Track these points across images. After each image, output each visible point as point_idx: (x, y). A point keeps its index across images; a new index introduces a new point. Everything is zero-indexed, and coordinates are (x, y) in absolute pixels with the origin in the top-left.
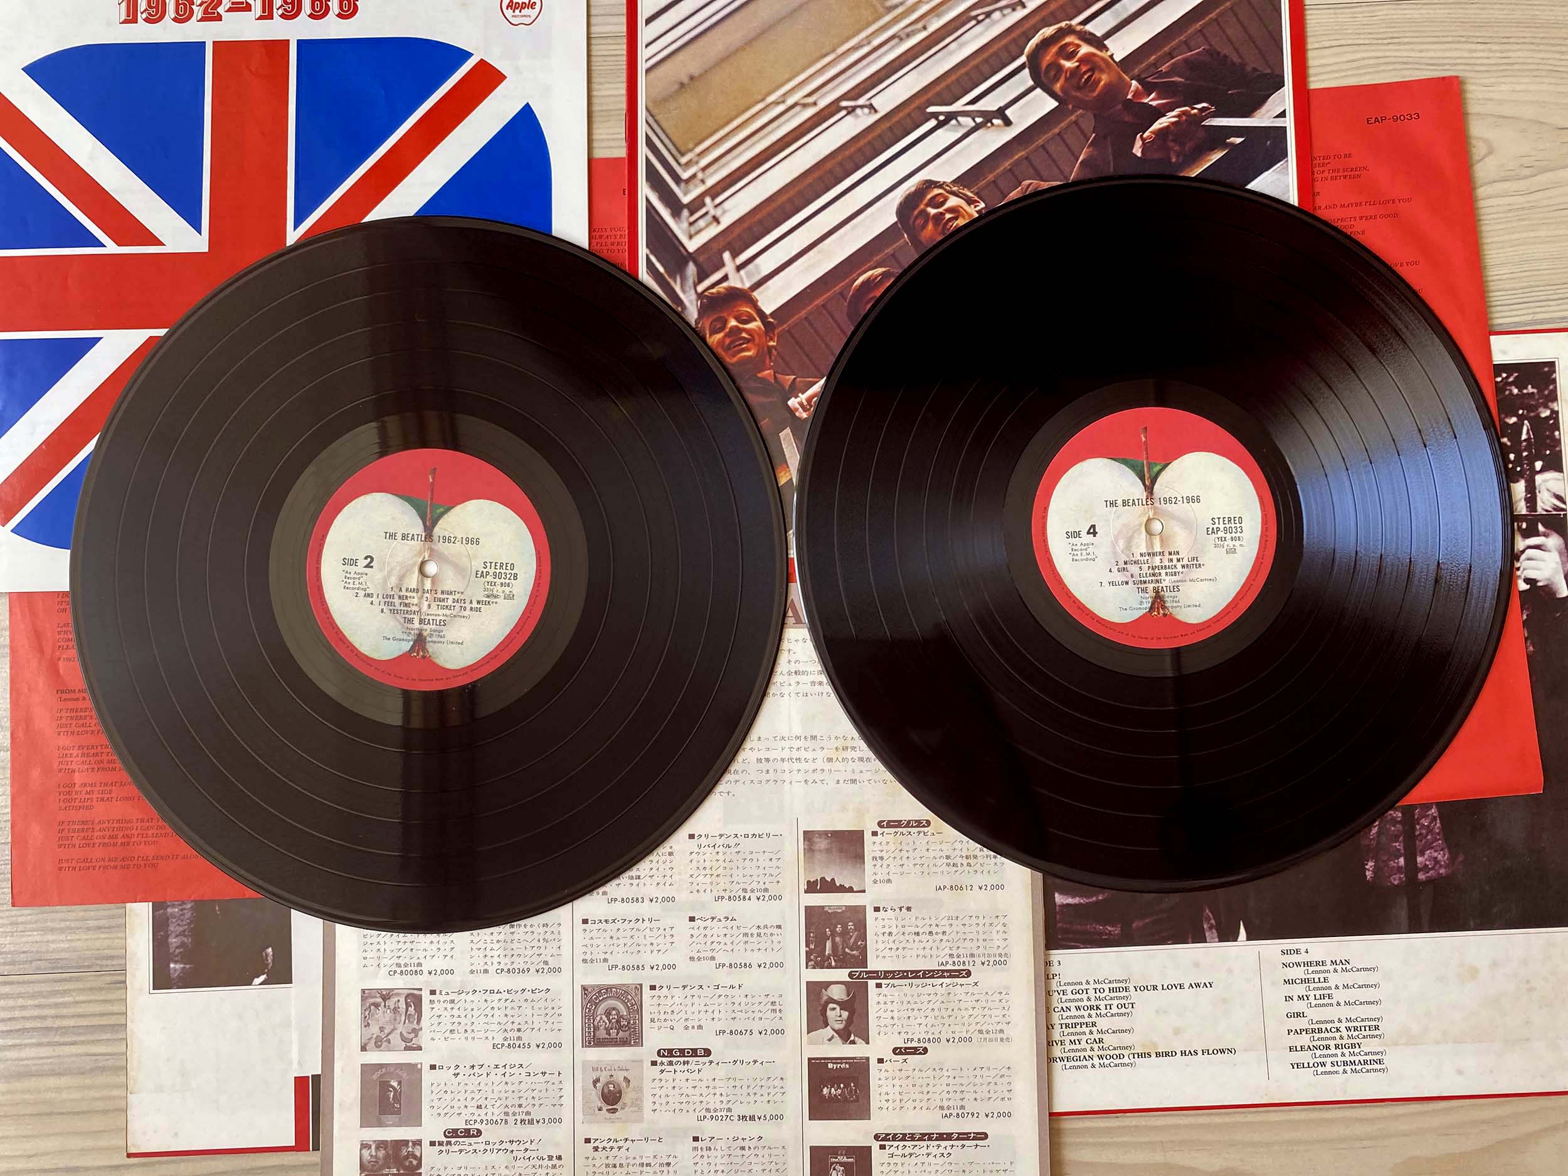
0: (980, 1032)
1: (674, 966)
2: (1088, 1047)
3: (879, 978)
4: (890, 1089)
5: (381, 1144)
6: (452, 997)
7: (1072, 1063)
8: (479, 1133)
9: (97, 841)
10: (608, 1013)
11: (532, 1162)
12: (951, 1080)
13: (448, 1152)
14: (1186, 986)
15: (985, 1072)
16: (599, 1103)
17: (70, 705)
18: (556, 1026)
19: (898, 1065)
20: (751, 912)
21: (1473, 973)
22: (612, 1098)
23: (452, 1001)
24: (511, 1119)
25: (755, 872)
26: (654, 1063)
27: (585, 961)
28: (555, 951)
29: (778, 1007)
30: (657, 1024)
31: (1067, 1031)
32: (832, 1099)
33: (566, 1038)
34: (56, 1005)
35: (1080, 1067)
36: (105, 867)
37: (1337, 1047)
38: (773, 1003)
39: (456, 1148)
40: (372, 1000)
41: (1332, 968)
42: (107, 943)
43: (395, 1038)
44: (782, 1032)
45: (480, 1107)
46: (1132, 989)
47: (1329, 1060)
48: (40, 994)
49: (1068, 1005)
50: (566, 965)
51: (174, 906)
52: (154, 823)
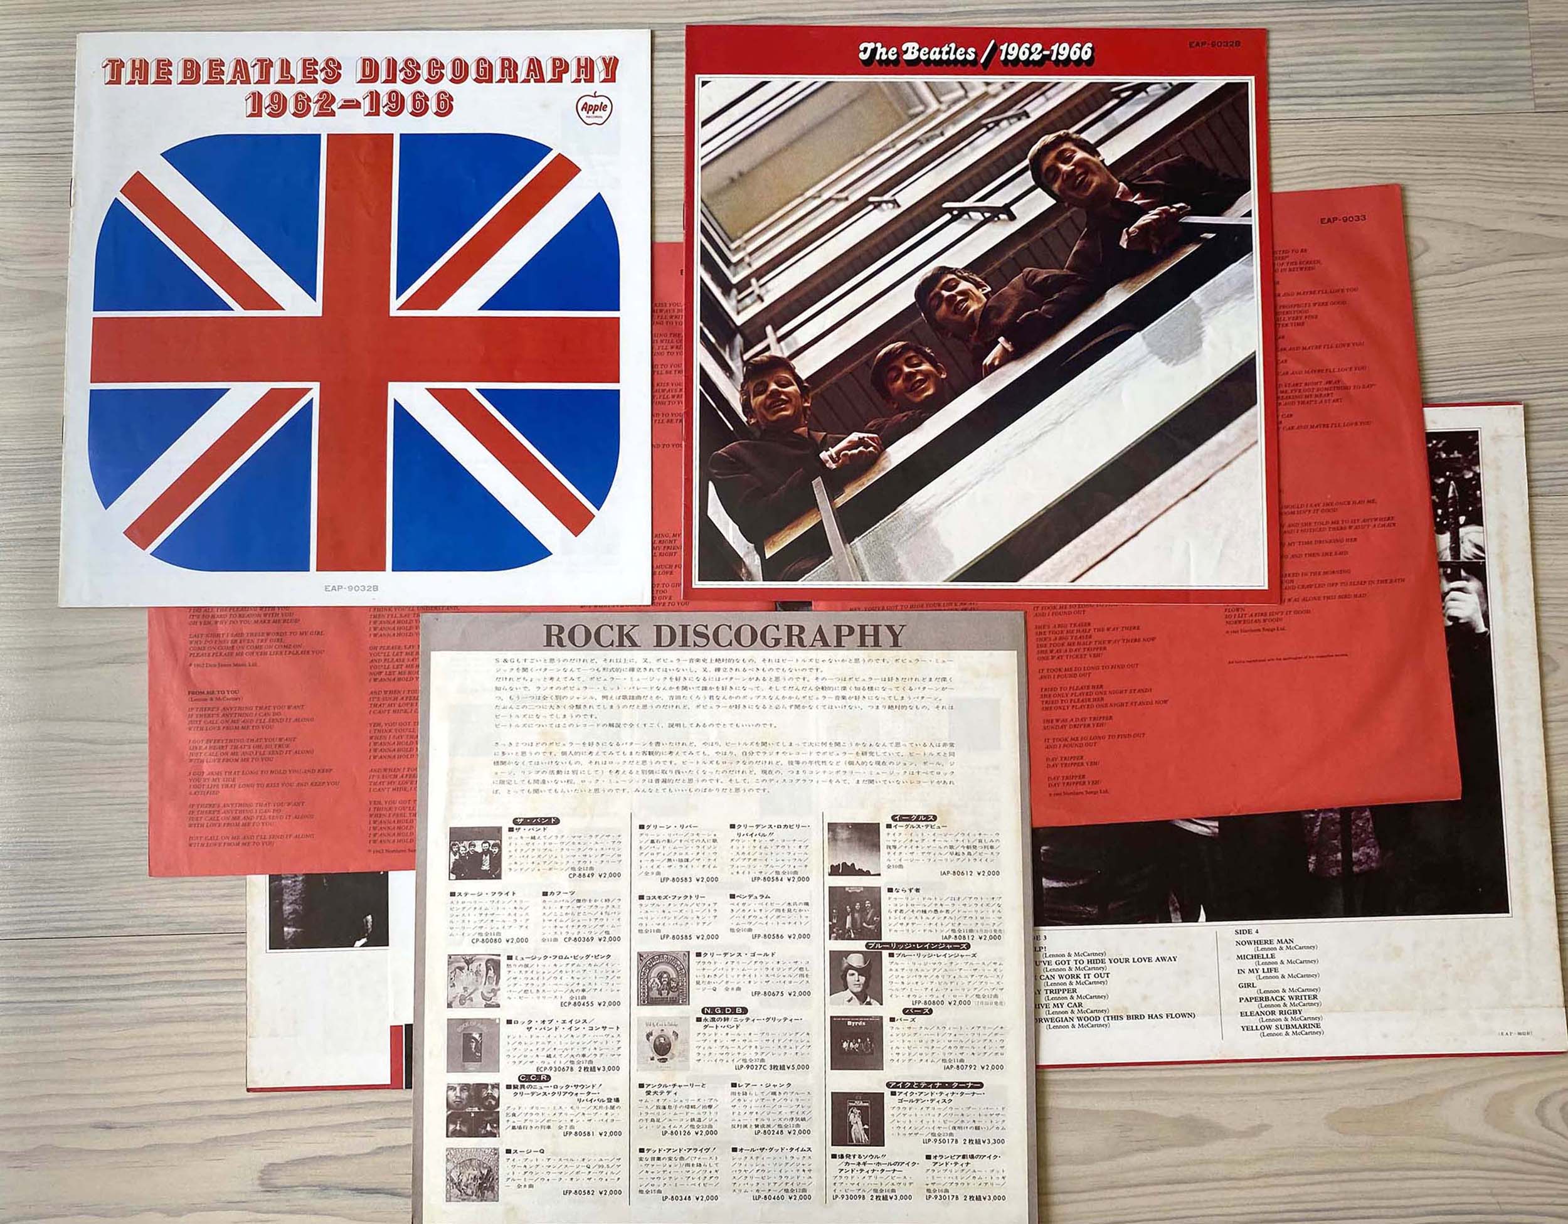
0: (978, 996)
1: (717, 937)
2: (1069, 1010)
3: (891, 948)
4: (900, 1045)
5: (465, 1087)
6: (526, 961)
7: (1056, 1024)
8: (549, 1078)
9: (222, 822)
10: (660, 976)
11: (594, 1104)
12: (952, 1038)
13: (522, 1094)
14: (1154, 959)
15: (981, 1031)
16: (652, 1054)
17: (200, 704)
18: (615, 988)
19: (908, 1024)
20: (782, 892)
21: (1398, 952)
22: (662, 1049)
23: (527, 966)
24: (576, 1067)
25: (786, 856)
26: (699, 1020)
27: (640, 931)
28: (615, 923)
29: (805, 972)
30: (702, 986)
31: (1051, 996)
32: (851, 1052)
33: (623, 997)
34: (184, 962)
35: (1062, 1027)
36: (230, 844)
37: (1281, 1013)
38: (801, 969)
39: (529, 1091)
40: (457, 965)
41: (1278, 947)
43: (477, 998)
44: (809, 993)
45: (549, 1056)
46: (1107, 961)
47: (1273, 1024)
48: (171, 953)
49: (1053, 973)
50: (624, 933)
51: (287, 878)
52: (272, 808)
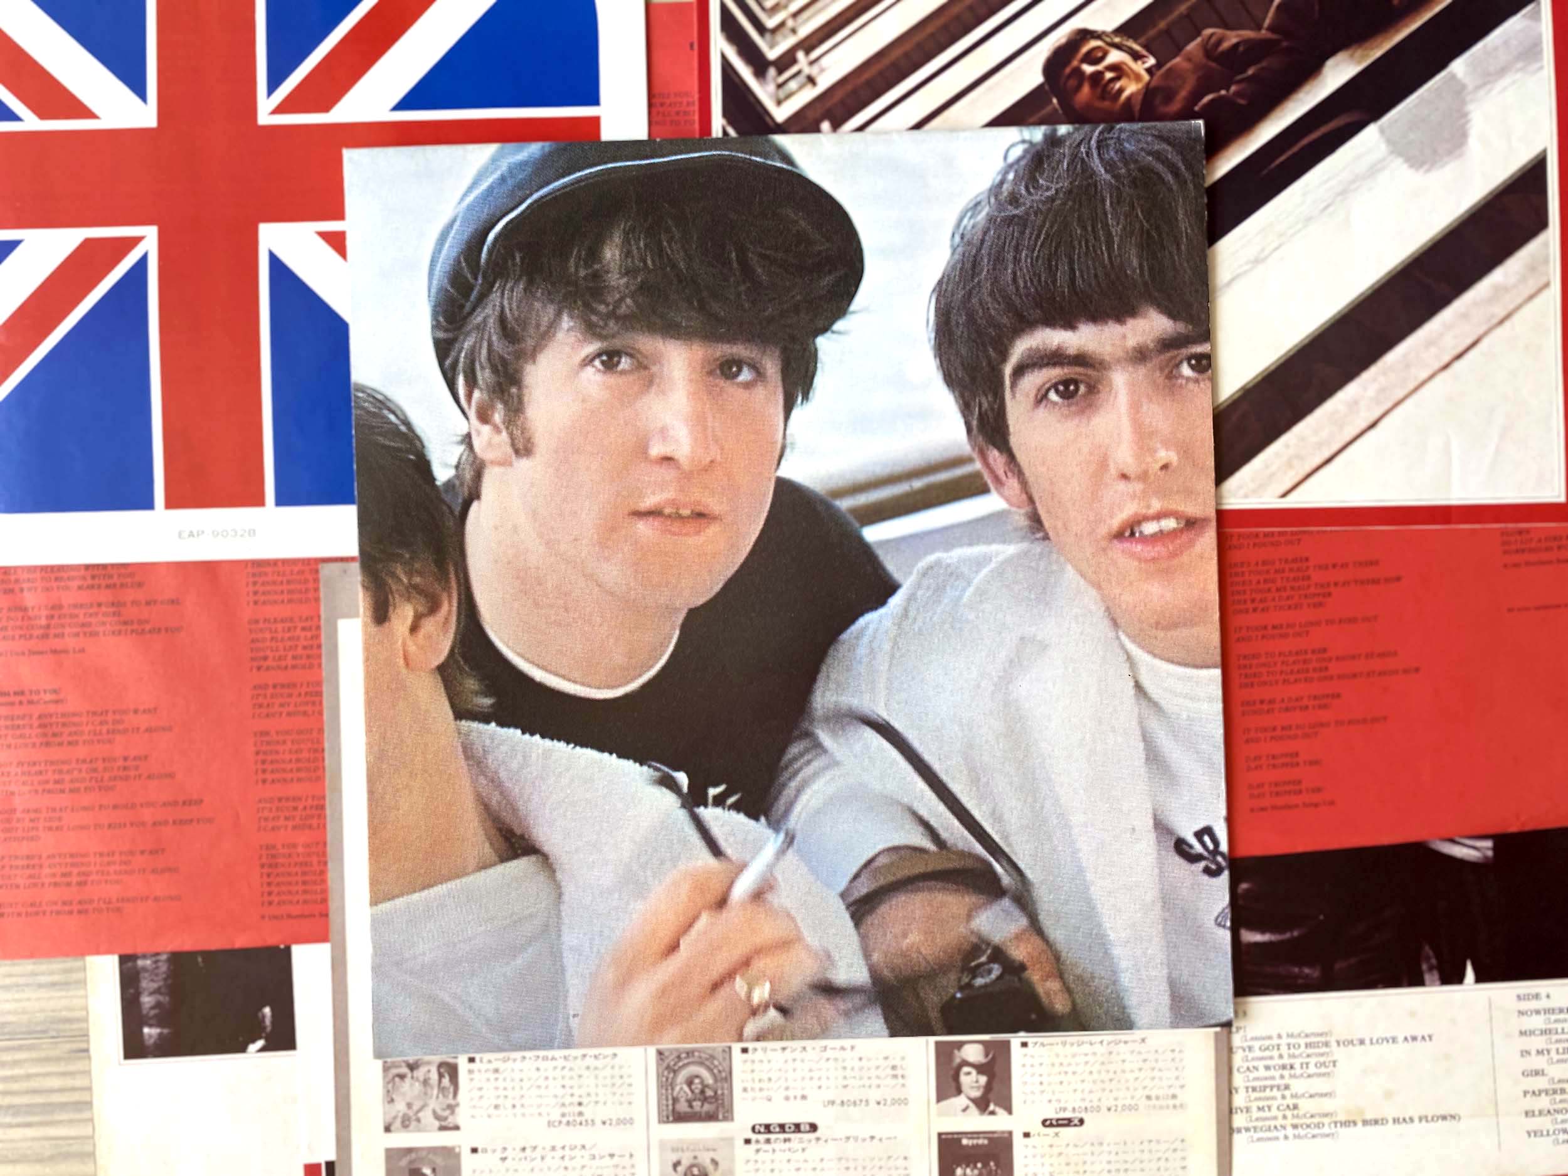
0: (1149, 1098)
2: (1280, 1114)
4: (1038, 1170)
7: (1261, 1135)
9: (47, 881)
12: (1113, 1158)
14: (1401, 1039)
15: (1154, 1146)
17: (5, 711)
18: (625, 1100)
19: (1048, 1141)
23: (496, 1071)
26: (747, 1142)
29: (899, 1072)
30: (750, 1094)
31: (1253, 1095)
33: (638, 1113)
35: (1270, 1139)
36: (58, 913)
38: (894, 1068)
40: (395, 1071)
42: (64, 1003)
43: (427, 1116)
44: (906, 1102)
46: (1334, 1044)
49: (1256, 1063)
51: (144, 957)
52: (117, 858)
